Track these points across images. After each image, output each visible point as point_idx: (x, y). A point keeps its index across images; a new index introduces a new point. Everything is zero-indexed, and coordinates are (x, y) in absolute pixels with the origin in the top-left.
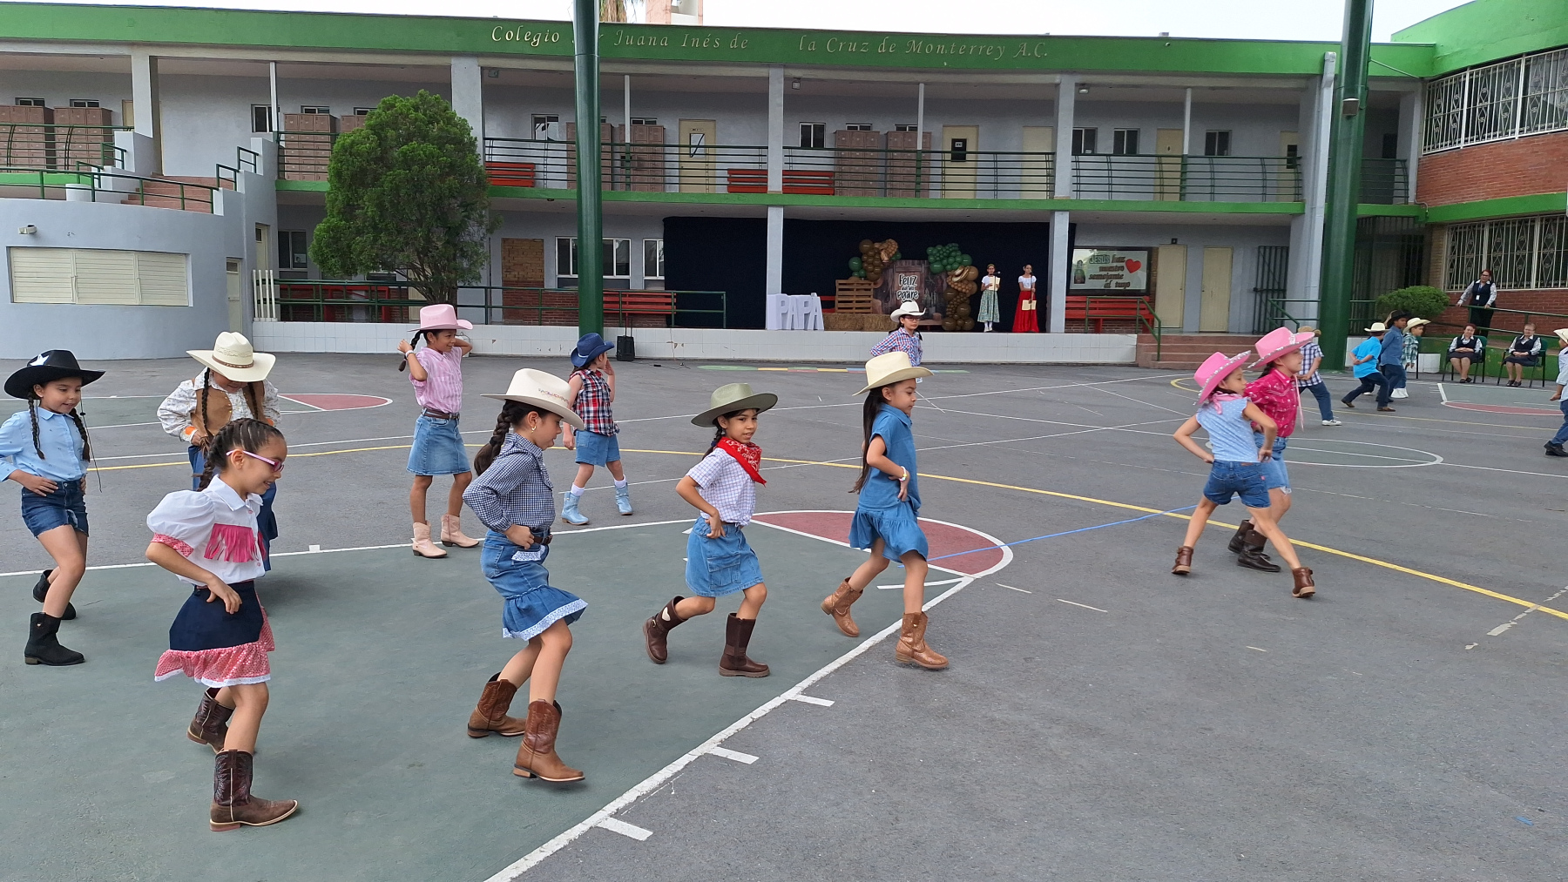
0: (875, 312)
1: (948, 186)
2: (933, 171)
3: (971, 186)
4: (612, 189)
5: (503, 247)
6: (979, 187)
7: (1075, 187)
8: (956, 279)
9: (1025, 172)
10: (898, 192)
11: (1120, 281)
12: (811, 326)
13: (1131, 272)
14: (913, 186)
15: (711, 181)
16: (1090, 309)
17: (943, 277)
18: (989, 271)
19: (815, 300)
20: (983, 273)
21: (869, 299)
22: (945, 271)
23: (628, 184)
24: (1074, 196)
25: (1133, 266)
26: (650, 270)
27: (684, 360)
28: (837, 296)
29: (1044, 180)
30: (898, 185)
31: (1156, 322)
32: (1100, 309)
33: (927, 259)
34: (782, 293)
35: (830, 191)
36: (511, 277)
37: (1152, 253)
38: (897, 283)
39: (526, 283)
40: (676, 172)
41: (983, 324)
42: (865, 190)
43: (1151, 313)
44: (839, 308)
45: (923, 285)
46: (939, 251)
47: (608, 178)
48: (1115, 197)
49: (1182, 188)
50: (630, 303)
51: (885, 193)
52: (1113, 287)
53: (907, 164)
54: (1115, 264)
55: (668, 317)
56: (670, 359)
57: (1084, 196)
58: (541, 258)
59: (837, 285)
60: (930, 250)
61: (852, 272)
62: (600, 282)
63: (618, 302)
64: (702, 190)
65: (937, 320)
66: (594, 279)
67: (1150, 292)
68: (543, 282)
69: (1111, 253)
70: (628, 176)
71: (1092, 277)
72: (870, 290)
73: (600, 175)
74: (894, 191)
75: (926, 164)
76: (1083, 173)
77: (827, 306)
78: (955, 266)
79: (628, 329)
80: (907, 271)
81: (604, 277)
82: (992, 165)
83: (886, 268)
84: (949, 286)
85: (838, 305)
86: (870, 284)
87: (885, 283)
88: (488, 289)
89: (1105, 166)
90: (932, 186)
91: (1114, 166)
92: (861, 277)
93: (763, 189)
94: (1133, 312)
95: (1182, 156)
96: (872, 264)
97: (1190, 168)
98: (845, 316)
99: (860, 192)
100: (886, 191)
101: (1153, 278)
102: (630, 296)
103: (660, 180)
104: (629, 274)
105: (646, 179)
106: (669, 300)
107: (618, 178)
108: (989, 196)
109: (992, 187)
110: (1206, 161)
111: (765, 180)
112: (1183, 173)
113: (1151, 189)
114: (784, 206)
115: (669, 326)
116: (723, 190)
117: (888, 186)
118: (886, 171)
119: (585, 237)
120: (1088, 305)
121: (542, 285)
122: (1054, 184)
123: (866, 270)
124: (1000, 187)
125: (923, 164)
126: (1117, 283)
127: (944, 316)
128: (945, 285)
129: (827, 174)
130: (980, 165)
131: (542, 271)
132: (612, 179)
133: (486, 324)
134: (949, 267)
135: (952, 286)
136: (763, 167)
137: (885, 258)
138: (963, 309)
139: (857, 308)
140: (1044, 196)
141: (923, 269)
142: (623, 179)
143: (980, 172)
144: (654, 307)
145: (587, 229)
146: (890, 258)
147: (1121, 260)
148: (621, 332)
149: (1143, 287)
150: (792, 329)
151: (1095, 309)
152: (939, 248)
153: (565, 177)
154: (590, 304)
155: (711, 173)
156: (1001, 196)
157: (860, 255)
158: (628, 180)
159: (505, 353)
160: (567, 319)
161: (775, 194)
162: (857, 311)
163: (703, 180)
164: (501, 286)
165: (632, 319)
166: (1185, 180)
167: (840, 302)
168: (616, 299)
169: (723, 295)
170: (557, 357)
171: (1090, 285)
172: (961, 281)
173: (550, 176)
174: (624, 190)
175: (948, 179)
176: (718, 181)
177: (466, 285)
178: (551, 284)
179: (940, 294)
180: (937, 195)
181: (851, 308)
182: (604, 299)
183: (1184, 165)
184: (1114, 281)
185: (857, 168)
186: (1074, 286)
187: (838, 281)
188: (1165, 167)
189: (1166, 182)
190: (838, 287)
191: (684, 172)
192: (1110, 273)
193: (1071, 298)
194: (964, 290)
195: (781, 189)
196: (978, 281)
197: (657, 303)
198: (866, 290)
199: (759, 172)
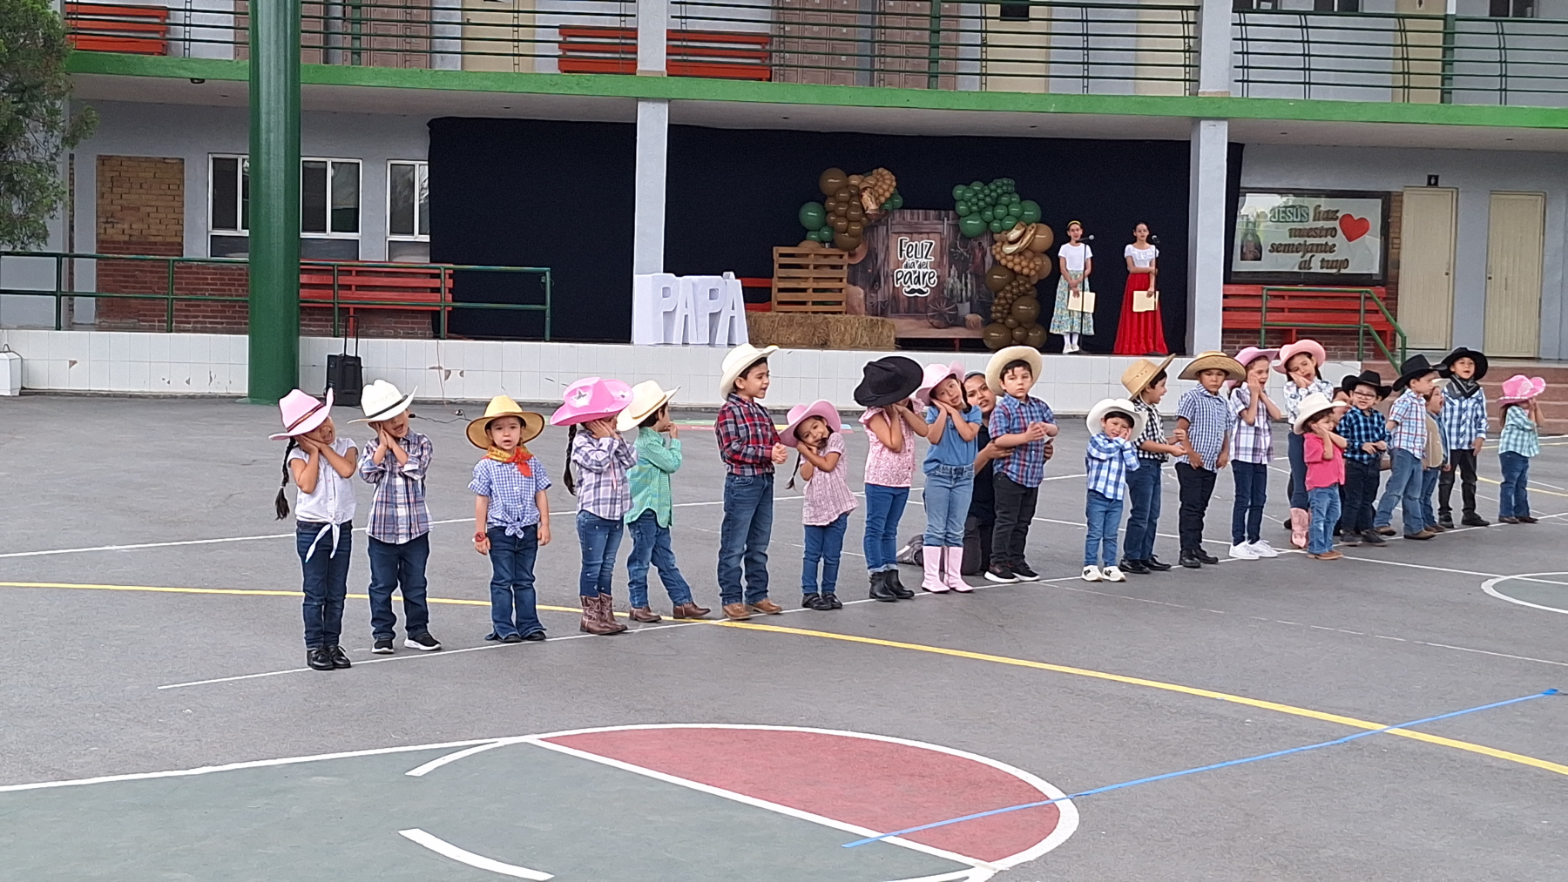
0: (851, 310)
1: (992, 67)
2: (965, 38)
3: (1039, 69)
4: (326, 62)
5: (100, 174)
6: (1054, 70)
7: (1239, 74)
8: (1009, 249)
9: (1145, 43)
10: (895, 77)
11: (1329, 257)
12: (722, 336)
13: (1350, 239)
14: (924, 65)
15: (524, 48)
16: (1270, 310)
17: (985, 244)
18: (1071, 234)
19: (730, 286)
20: (1062, 238)
21: (838, 285)
22: (988, 230)
23: (357, 52)
24: (1237, 91)
25: (1354, 229)
26: (401, 222)
27: (465, 403)
28: (775, 279)
29: (1180, 58)
30: (897, 64)
31: (1399, 338)
32: (1291, 310)
33: (954, 209)
34: (665, 271)
35: (764, 73)
36: (114, 233)
37: (1390, 203)
38: (894, 254)
39: (147, 246)
40: (457, 31)
41: (1061, 337)
42: (833, 72)
43: (1387, 320)
44: (780, 303)
45: (945, 259)
46: (976, 194)
47: (318, 40)
48: (1317, 94)
49: (1445, 78)
50: (359, 287)
51: (872, 77)
52: (1316, 268)
53: (914, 23)
54: (1320, 224)
55: (435, 315)
56: (435, 403)
57: (1256, 92)
58: (178, 196)
59: (776, 256)
60: (959, 191)
61: (807, 231)
62: (297, 247)
63: (331, 286)
64: (506, 65)
65: (975, 327)
66: (282, 240)
67: (1387, 280)
68: (181, 244)
69: (1311, 203)
70: (356, 37)
71: (1275, 248)
72: (841, 267)
73: (297, 32)
74: (888, 76)
75: (952, 24)
76: (1253, 47)
77: (755, 298)
78: (1008, 222)
79: (351, 341)
80: (914, 232)
81: (304, 235)
82: (1077, 28)
83: (872, 225)
84: (996, 262)
85: (776, 296)
86: (841, 256)
87: (872, 255)
88: (65, 259)
89: (1297, 34)
90: (964, 67)
91: (1314, 35)
92: (823, 242)
93: (630, 67)
94: (1354, 317)
95: (1445, 18)
96: (845, 216)
97: (1459, 40)
98: (791, 320)
99: (822, 74)
100: (873, 75)
101: (1392, 251)
102: (357, 272)
103: (423, 44)
104: (357, 231)
105: (394, 44)
106: (435, 283)
107: (337, 41)
108: (1074, 87)
109: (1078, 70)
110: (1492, 27)
111: (632, 48)
112: (1447, 49)
113: (1387, 80)
114: (669, 101)
115: (437, 336)
116: (552, 66)
117: (877, 66)
118: (872, 36)
119: (264, 157)
120: (1264, 303)
121: (178, 248)
122: (1198, 66)
123: (833, 228)
124: (1094, 71)
125: (944, 23)
126: (1323, 260)
127: (988, 321)
128: (988, 259)
129: (759, 40)
130: (1057, 27)
131: (180, 222)
132: (327, 41)
133: (58, 328)
134: (996, 225)
135: (1003, 262)
136: (629, 23)
137: (871, 206)
138: (1025, 308)
139: (814, 303)
140: (1178, 90)
141: (945, 227)
142: (348, 40)
143: (1056, 41)
144: (408, 295)
145: (268, 140)
146: (881, 206)
147: (1330, 216)
148: (337, 346)
149: (1375, 269)
150: (685, 344)
151: (1282, 310)
152: (977, 186)
153: (229, 35)
154: (273, 292)
155: (524, 33)
156: (1097, 88)
157: (821, 198)
158: (357, 44)
159: (94, 388)
160: (226, 318)
161: (651, 77)
162: (816, 308)
163: (508, 48)
164: (94, 253)
165: (361, 321)
166: (1451, 63)
167: (781, 290)
168: (327, 280)
169: (544, 274)
170: (203, 397)
171: (1270, 263)
172: (1020, 253)
173: (196, 33)
174: (348, 64)
175: (992, 53)
176: (540, 49)
177: (18, 249)
178: (197, 247)
179: (980, 277)
180: (972, 84)
181: (804, 303)
182: (304, 279)
183: (1448, 34)
184: (1319, 256)
185: (816, 28)
186: (1240, 266)
187: (777, 250)
188: (1412, 38)
189: (1414, 67)
190: (778, 260)
191: (471, 31)
192: (1310, 241)
193: (1234, 289)
194: (1026, 271)
195: (664, 69)
196: (1053, 253)
197: (415, 289)
198: (833, 267)
199: (621, 33)
